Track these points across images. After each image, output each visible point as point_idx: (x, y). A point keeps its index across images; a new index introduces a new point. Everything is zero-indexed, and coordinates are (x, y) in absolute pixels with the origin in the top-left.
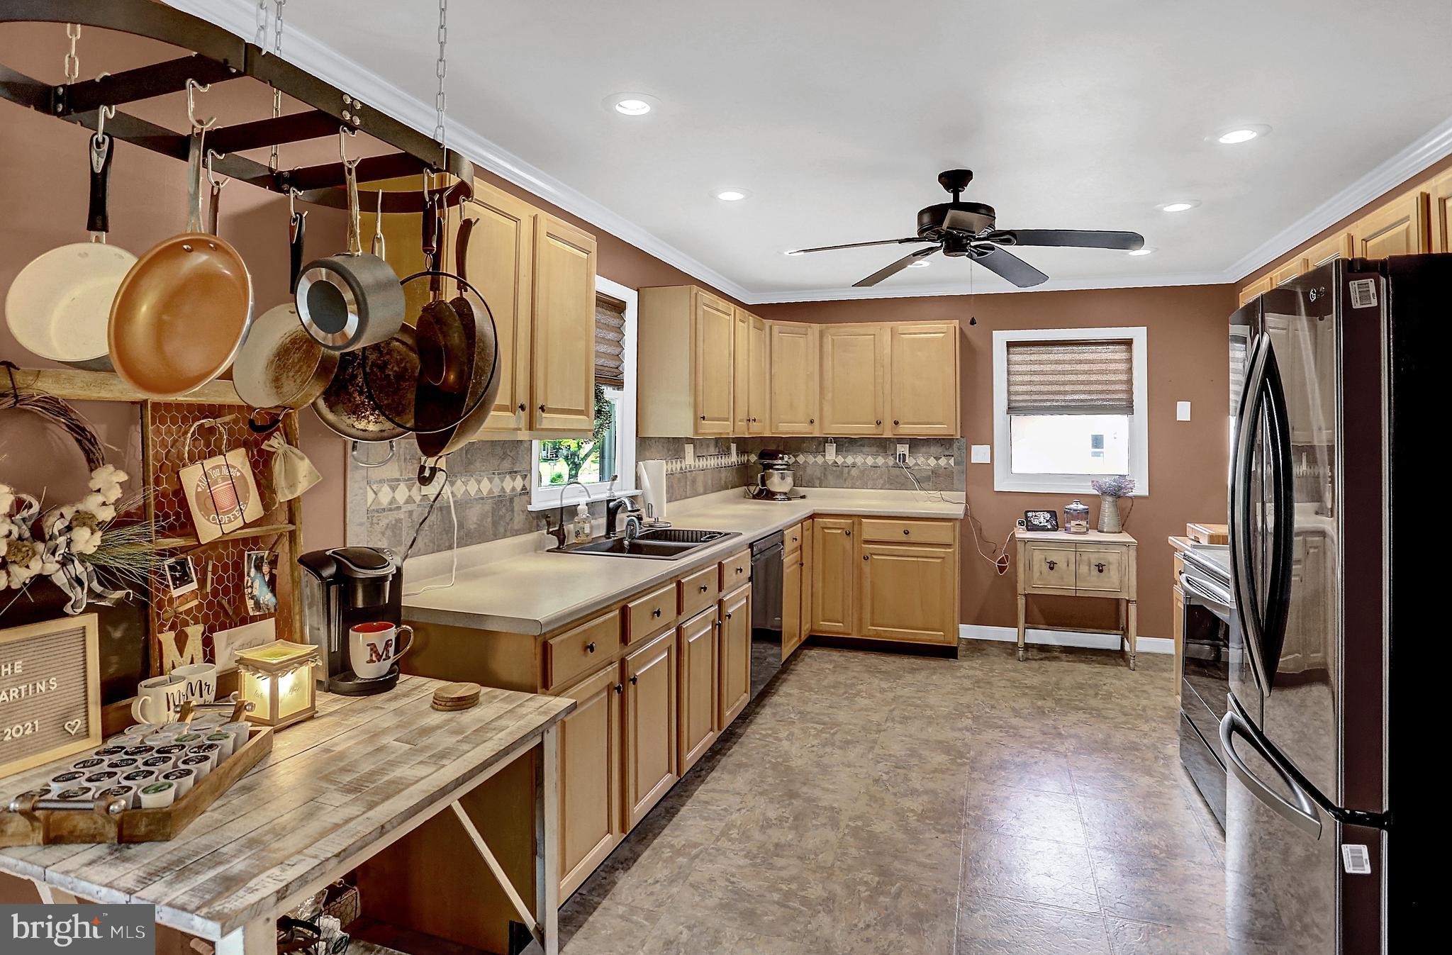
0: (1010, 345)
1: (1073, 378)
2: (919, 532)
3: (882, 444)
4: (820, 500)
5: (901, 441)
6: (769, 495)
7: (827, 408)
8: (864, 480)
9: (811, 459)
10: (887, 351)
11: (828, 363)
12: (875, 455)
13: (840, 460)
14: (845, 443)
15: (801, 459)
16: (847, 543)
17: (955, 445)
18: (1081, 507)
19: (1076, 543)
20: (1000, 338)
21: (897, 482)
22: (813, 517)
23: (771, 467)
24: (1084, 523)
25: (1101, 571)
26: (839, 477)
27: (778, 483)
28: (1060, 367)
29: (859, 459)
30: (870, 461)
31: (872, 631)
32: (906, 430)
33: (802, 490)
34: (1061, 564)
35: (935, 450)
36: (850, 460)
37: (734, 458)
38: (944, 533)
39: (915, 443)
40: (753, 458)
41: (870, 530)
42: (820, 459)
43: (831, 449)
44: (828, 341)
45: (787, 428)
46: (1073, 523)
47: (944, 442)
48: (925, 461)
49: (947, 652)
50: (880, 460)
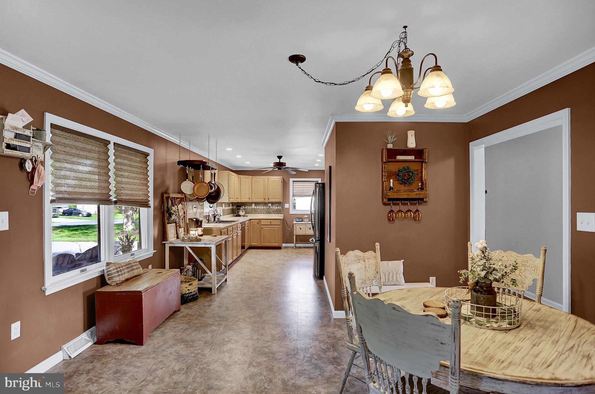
0: (293, 181)
1: (306, 189)
2: (273, 222)
3: (265, 204)
4: (251, 216)
5: (269, 203)
6: (239, 216)
7: (253, 196)
8: (261, 212)
9: (249, 207)
10: (267, 183)
11: (253, 185)
12: (264, 206)
13: (255, 208)
14: (257, 204)
15: (246, 207)
16: (258, 225)
17: (282, 203)
18: (307, 216)
19: (305, 224)
20: (291, 180)
21: (269, 212)
22: (250, 220)
23: (239, 209)
24: (307, 220)
25: (310, 229)
26: (255, 211)
27: (241, 213)
28: (303, 187)
29: (260, 207)
30: (262, 208)
31: (264, 244)
32: (271, 200)
33: (247, 215)
34: (302, 228)
35: (277, 205)
36: (258, 207)
37: (231, 207)
38: (278, 222)
39: (273, 203)
40: (235, 207)
41: (263, 222)
42: (251, 207)
43: (253, 205)
44: (253, 180)
45: (244, 200)
46: (305, 220)
47: (279, 203)
48: (275, 208)
49: (279, 248)
50: (265, 207)
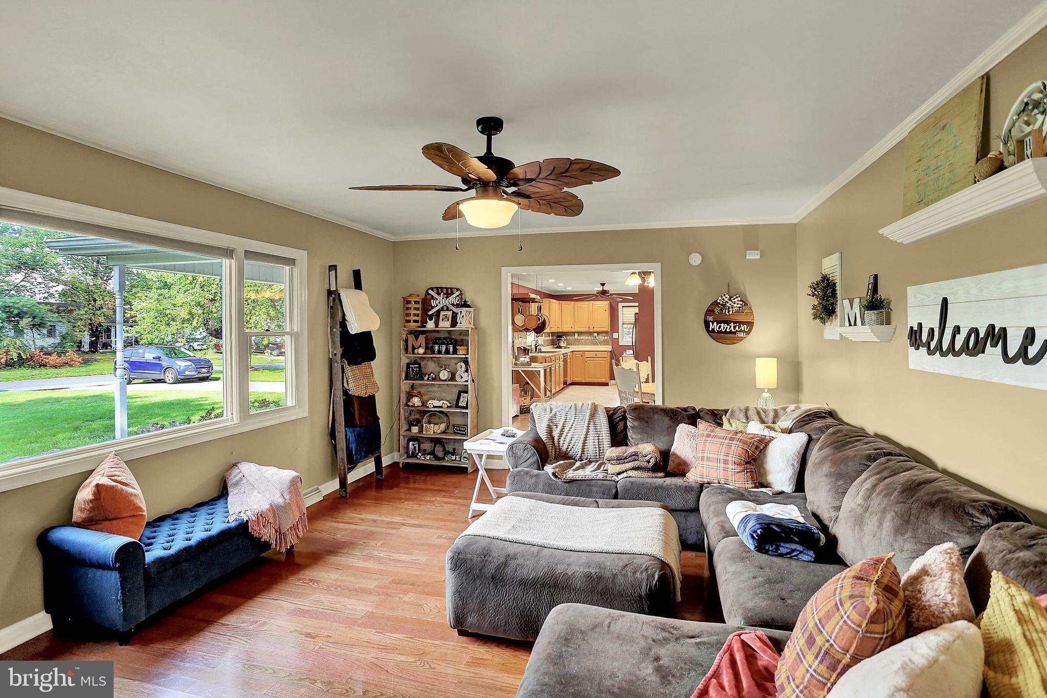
0: (623, 307)
2: (599, 354)
3: (590, 333)
4: (573, 348)
5: (595, 332)
6: (560, 347)
7: (576, 324)
8: (586, 343)
9: (571, 338)
10: (591, 309)
11: (576, 312)
12: (588, 336)
13: (579, 338)
14: (580, 333)
15: (568, 338)
16: (581, 358)
17: (609, 333)
20: (620, 305)
21: (594, 344)
22: (572, 352)
23: (560, 340)
26: (578, 342)
27: (562, 344)
29: (584, 337)
30: (587, 338)
31: (588, 380)
32: (596, 329)
33: (568, 346)
35: (604, 335)
36: (581, 338)
37: (551, 338)
38: (605, 355)
39: (598, 333)
40: (555, 338)
41: (587, 354)
42: (573, 338)
43: (576, 335)
44: (576, 306)
45: (566, 329)
47: (606, 332)
48: (602, 338)
49: (606, 384)
50: (590, 338)
